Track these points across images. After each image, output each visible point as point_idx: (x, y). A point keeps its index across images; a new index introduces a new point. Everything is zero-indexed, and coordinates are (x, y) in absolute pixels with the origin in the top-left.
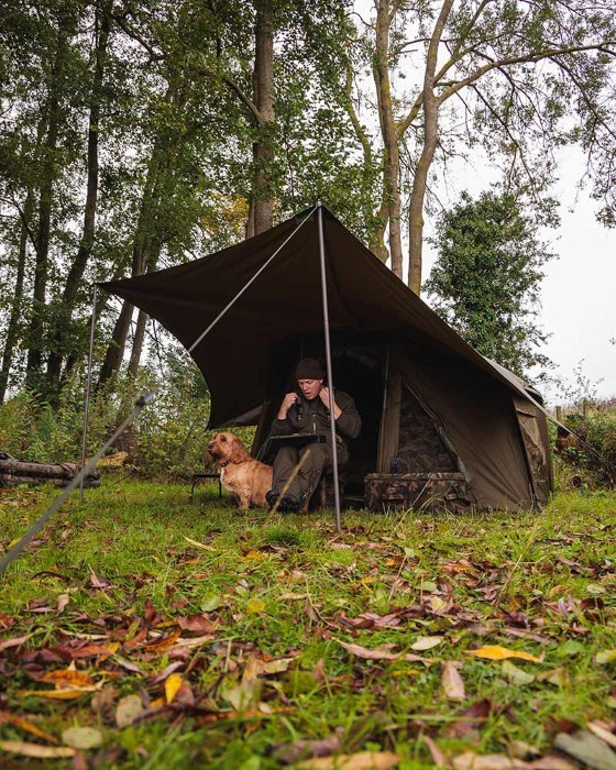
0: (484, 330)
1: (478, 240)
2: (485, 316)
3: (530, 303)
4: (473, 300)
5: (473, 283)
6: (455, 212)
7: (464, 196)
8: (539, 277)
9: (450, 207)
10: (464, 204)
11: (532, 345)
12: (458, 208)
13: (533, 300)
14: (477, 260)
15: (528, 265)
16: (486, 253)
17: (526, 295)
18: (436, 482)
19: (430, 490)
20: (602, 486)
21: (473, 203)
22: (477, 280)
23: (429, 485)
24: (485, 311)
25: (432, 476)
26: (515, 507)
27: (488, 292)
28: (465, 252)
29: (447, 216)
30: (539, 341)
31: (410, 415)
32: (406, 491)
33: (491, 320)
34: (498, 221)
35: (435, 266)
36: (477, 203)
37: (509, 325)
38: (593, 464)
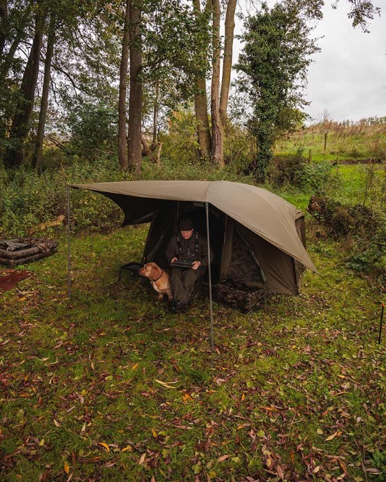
0: (270, 102)
1: (270, 41)
2: (271, 92)
3: (300, 79)
4: (264, 81)
5: (265, 70)
6: (256, 17)
7: (264, 6)
8: (307, 63)
9: (253, 14)
10: (263, 13)
11: (298, 107)
12: (259, 16)
13: (302, 78)
14: (268, 55)
15: (301, 55)
16: (274, 51)
17: (298, 75)
18: (252, 298)
19: (249, 301)
20: (331, 237)
21: (269, 12)
22: (268, 68)
23: (248, 300)
24: (271, 88)
25: (250, 295)
26: (287, 292)
27: (273, 76)
28: (261, 50)
29: (251, 20)
30: (303, 106)
31: (237, 245)
32: (236, 299)
33: (275, 94)
34: (284, 26)
35: (241, 53)
36: (272, 11)
37: (285, 95)
38: (328, 223)
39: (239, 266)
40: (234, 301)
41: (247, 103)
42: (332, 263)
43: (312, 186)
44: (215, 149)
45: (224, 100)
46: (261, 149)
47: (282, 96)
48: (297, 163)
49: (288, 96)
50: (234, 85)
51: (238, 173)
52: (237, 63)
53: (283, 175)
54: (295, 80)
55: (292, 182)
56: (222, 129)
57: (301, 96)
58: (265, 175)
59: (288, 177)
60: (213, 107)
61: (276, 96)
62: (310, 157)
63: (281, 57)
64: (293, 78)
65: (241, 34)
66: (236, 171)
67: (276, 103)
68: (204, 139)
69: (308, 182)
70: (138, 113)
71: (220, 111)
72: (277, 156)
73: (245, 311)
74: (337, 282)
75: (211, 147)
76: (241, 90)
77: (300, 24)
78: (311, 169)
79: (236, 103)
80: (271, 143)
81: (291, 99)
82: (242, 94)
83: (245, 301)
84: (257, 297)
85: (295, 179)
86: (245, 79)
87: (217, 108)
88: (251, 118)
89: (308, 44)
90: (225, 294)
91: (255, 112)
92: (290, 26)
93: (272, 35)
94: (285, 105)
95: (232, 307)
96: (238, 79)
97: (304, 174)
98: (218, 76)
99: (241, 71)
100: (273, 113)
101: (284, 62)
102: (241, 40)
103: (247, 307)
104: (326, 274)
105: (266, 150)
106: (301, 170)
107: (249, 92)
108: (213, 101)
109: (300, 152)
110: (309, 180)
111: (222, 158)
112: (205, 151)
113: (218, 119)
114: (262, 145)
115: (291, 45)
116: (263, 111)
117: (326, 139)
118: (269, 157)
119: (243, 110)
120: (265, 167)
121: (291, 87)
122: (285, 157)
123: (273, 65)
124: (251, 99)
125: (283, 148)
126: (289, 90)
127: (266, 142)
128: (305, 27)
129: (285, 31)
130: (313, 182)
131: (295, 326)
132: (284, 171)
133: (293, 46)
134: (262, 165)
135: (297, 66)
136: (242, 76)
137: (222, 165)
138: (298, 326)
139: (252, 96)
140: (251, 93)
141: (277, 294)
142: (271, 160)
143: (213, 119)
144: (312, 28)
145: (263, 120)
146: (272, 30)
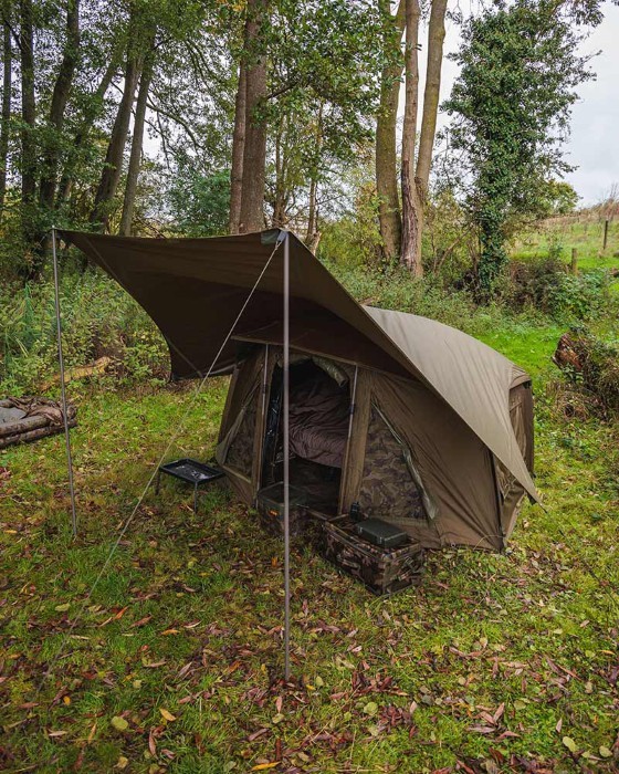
0: (503, 164)
1: (506, 58)
2: (505, 147)
3: (557, 128)
4: (494, 129)
5: (495, 110)
6: (483, 20)
8: (572, 99)
9: (479, 14)
10: (495, 11)
11: (554, 175)
12: (488, 17)
13: (561, 125)
14: (502, 84)
15: (561, 85)
16: (513, 76)
17: (553, 120)
18: (389, 564)
19: (382, 570)
20: (595, 415)
21: (506, 10)
22: (500, 106)
23: (380, 566)
24: (506, 142)
25: (386, 558)
26: (480, 542)
27: (511, 120)
28: (490, 74)
29: (475, 24)
30: (563, 173)
31: (377, 441)
32: (358, 561)
33: (512, 152)
34: (532, 34)
35: (457, 82)
36: (511, 9)
37: (532, 153)
38: (590, 387)
39: (379, 483)
40: (355, 565)
41: (466, 167)
42: (589, 473)
43: (574, 313)
44: (406, 244)
45: (425, 162)
46: (487, 246)
47: (525, 156)
48: (548, 272)
49: (536, 155)
50: (442, 137)
51: (446, 287)
52: (449, 99)
53: (525, 292)
54: (549, 128)
55: (539, 305)
56: (419, 212)
57: (560, 155)
58: (492, 292)
59: (532, 296)
60: (404, 175)
61: (516, 155)
62: (574, 262)
63: (525, 87)
64: (545, 124)
65: (457, 50)
66: (442, 283)
67: (515, 165)
68: (390, 229)
69: (568, 305)
70: (257, 180)
71: (417, 181)
72: (515, 259)
73: (375, 589)
74: (595, 521)
75: (401, 242)
76: (455, 145)
77: (561, 31)
78: (573, 284)
79: (448, 167)
80: (505, 235)
81: (542, 160)
82: (457, 153)
83: (375, 569)
84: (402, 562)
85: (544, 300)
86: (463, 126)
87: (412, 176)
88: (471, 193)
89: (574, 65)
90: (339, 547)
91: (478, 183)
92: (542, 35)
93: (511, 49)
94: (531, 171)
95: (351, 575)
96: (450, 128)
97: (561, 291)
98: (414, 121)
99: (455, 113)
100: (508, 185)
101: (531, 96)
102: (458, 61)
103: (378, 582)
104: (571, 501)
105: (496, 249)
106: (555, 283)
107: (469, 148)
108: (405, 164)
109: (555, 252)
110: (569, 302)
111: (419, 260)
112: (391, 250)
113: (413, 194)
114: (488, 239)
115: (542, 67)
116: (491, 181)
117: (606, 230)
118: (499, 260)
119: (458, 179)
120: (492, 278)
121: (542, 139)
122: (529, 260)
123: (511, 102)
124: (472, 161)
125: (525, 245)
126: (538, 145)
127: (495, 235)
128: (569, 36)
129: (534, 42)
130: (577, 306)
131: (477, 639)
132: (525, 285)
133: (547, 69)
134: (487, 274)
135: (553, 102)
136: (457, 122)
137: (418, 273)
138: (484, 641)
139: (472, 156)
140: (472, 151)
141: (457, 546)
142: (502, 266)
143: (405, 195)
144: (582, 37)
145: (491, 196)
146: (511, 42)
